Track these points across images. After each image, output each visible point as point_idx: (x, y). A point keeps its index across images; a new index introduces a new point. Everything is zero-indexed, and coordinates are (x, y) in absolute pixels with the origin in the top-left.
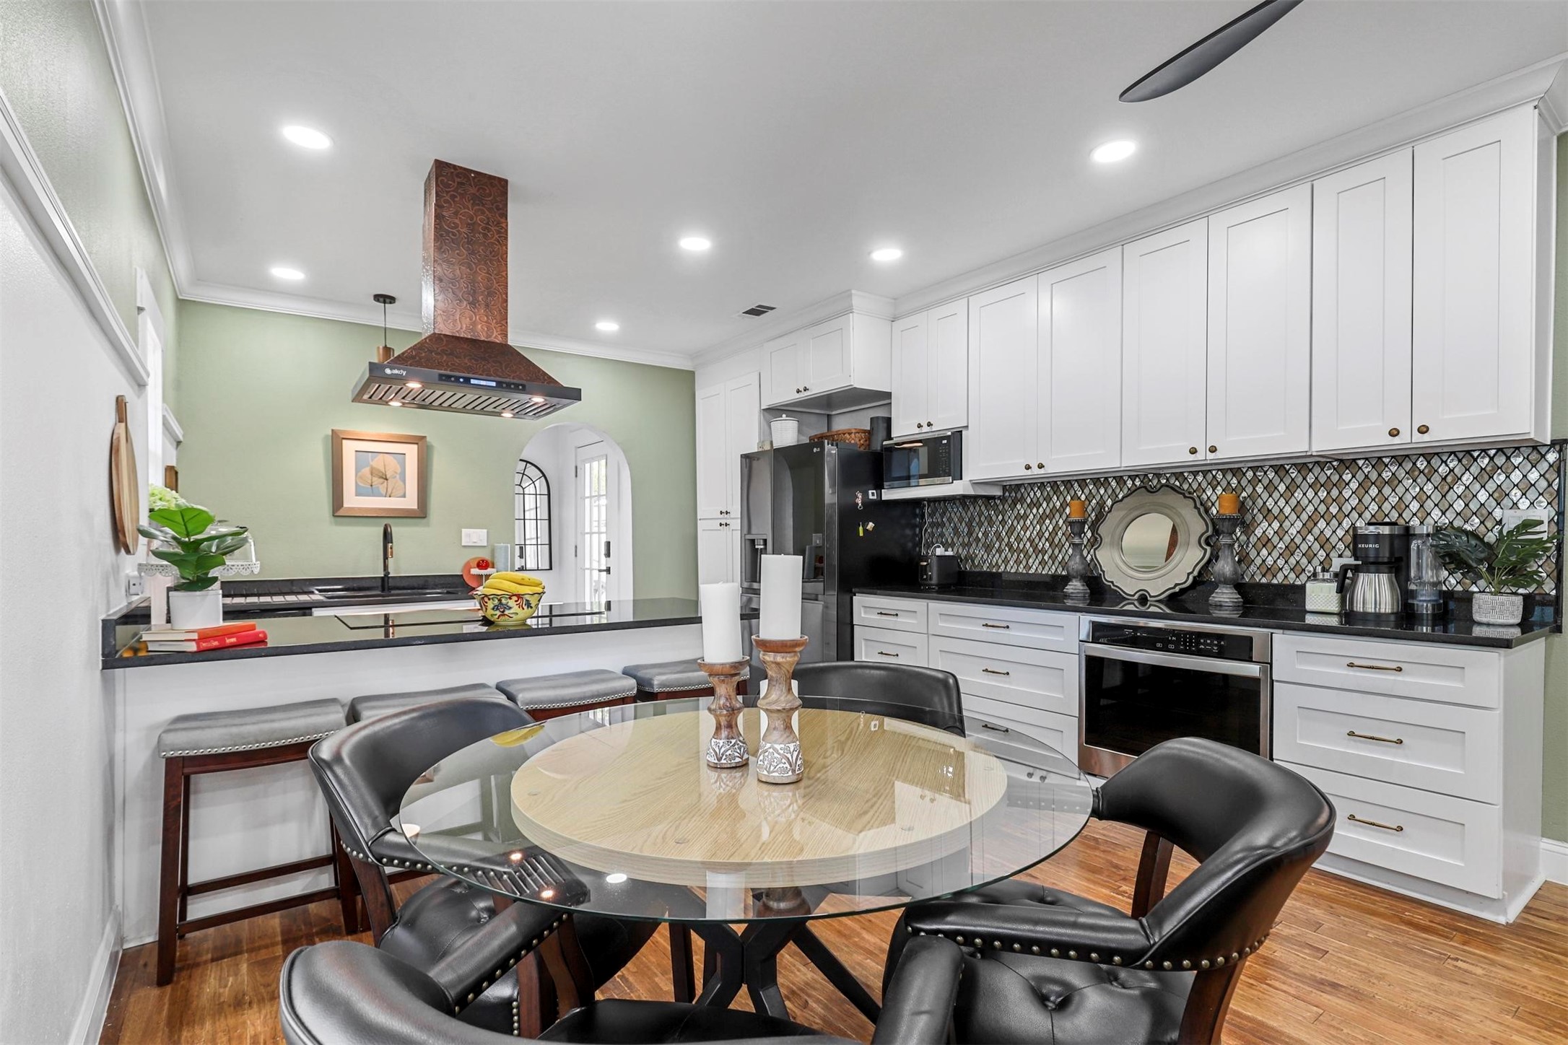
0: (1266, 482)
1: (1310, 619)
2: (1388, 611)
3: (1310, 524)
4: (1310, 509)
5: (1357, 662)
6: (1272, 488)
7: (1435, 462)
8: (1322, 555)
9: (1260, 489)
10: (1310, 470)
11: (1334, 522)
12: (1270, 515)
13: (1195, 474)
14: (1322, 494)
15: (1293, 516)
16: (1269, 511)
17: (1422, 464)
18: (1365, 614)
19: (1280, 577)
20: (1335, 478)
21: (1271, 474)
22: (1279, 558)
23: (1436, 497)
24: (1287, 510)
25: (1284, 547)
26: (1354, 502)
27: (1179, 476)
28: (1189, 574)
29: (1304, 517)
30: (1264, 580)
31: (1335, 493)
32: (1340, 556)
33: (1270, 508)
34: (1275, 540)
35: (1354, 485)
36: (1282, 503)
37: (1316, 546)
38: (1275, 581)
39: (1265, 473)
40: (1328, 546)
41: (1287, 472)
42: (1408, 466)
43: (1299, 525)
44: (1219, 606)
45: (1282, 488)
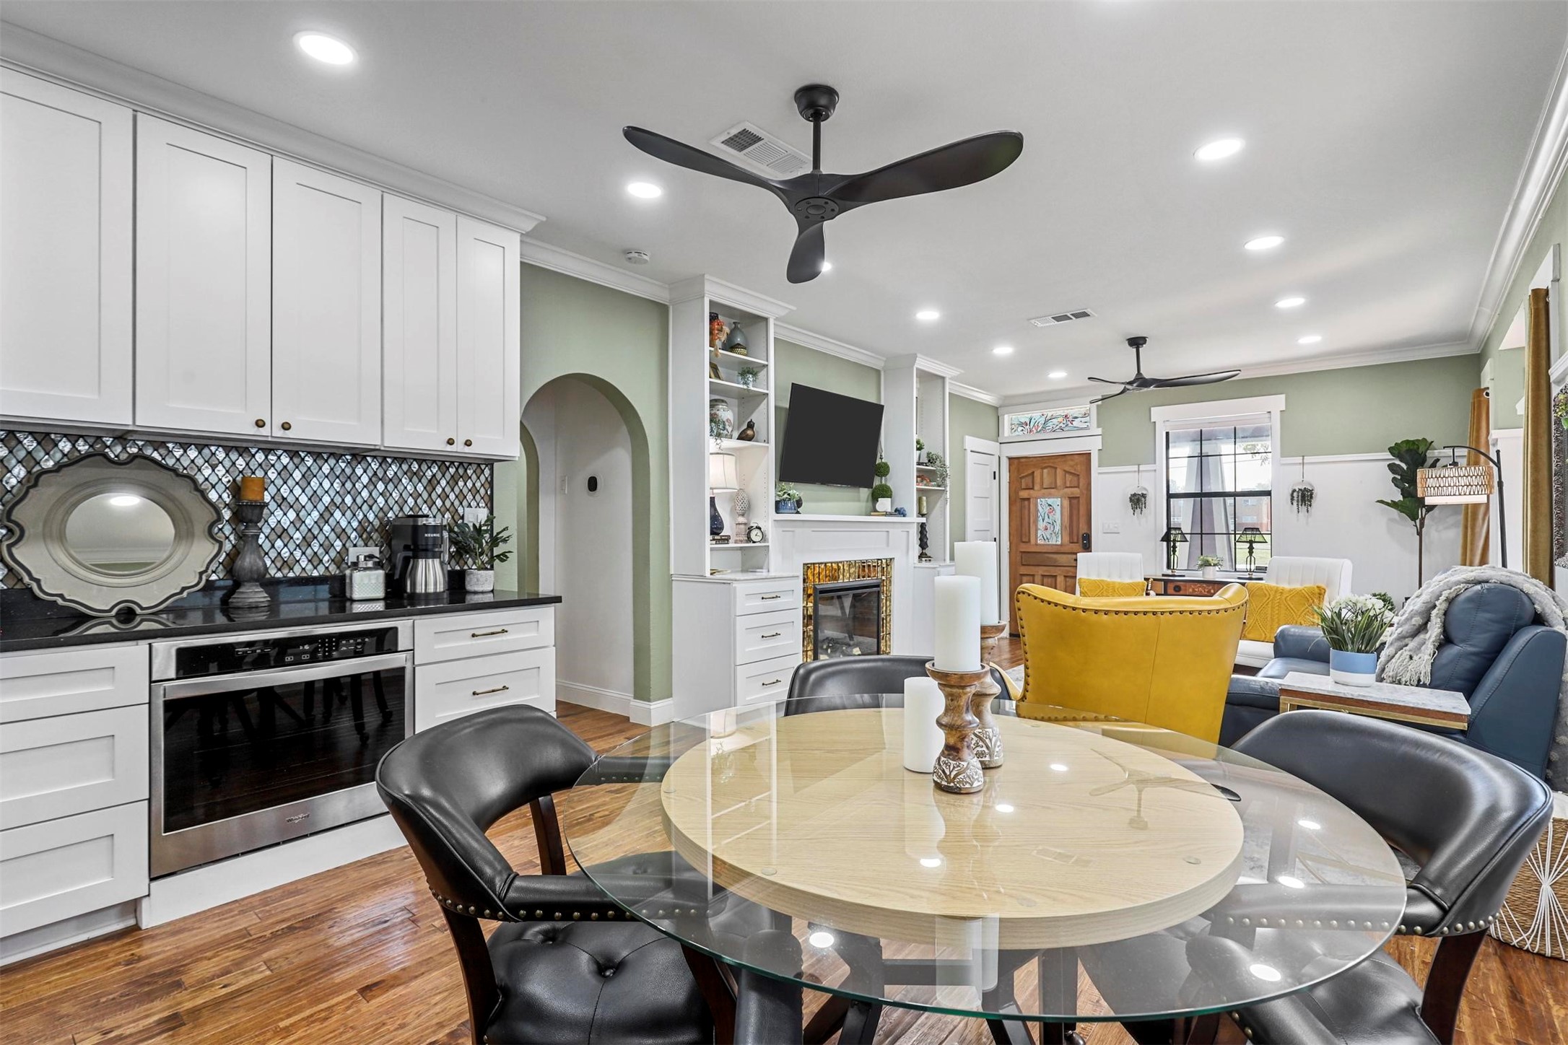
0: (279, 467)
1: (358, 608)
2: (442, 590)
3: (327, 515)
4: (326, 499)
5: (477, 632)
6: (285, 473)
7: (424, 467)
8: (338, 545)
9: (272, 474)
10: (326, 461)
11: (349, 514)
12: (285, 503)
13: (185, 447)
14: (337, 485)
15: (309, 507)
16: (284, 499)
17: (415, 466)
18: (427, 594)
19: (297, 570)
20: (348, 471)
21: (285, 460)
22: (295, 550)
23: (425, 495)
24: (303, 499)
25: (301, 538)
26: (365, 494)
27: (159, 445)
28: (201, 574)
29: (321, 507)
30: (279, 575)
31: (349, 485)
32: (355, 546)
33: (285, 496)
34: (291, 530)
35: (365, 479)
36: (297, 491)
37: (333, 536)
38: (291, 575)
39: (279, 458)
40: (344, 537)
41: (303, 459)
42: (405, 467)
43: (315, 515)
44: (253, 608)
45: (297, 475)
